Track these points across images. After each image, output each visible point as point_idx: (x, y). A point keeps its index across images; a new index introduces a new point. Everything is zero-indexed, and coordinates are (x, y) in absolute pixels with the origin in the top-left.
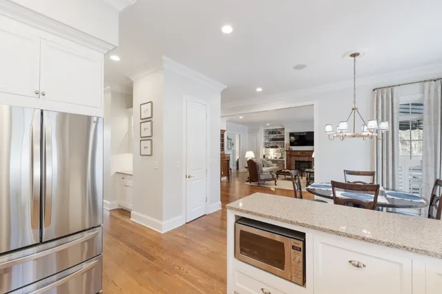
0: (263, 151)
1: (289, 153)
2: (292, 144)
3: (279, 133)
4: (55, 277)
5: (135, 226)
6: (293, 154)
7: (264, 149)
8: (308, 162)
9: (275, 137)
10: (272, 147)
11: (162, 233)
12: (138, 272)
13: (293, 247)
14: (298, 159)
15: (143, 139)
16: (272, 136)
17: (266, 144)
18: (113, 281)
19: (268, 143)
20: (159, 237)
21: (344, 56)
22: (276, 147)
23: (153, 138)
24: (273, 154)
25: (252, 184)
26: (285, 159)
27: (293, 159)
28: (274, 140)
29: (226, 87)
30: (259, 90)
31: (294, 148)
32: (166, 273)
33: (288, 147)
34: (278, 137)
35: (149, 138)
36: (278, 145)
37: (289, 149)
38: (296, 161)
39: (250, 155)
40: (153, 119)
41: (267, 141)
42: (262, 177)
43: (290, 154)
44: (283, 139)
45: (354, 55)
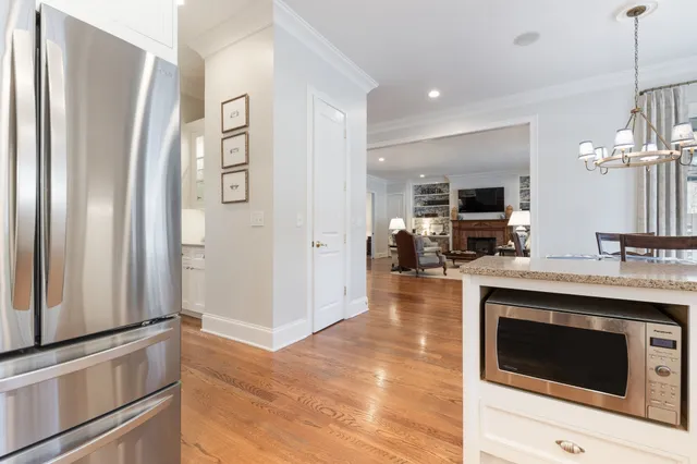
0: (412, 221)
1: (457, 225)
2: (462, 209)
3: (440, 191)
4: (56, 444)
5: (214, 340)
6: (464, 226)
7: (413, 220)
8: (488, 239)
9: (432, 199)
10: (427, 216)
11: (274, 350)
12: (249, 423)
13: (653, 342)
14: (471, 234)
15: (229, 170)
16: (427, 197)
17: (416, 210)
18: (197, 445)
19: (420, 210)
20: (268, 357)
21: (614, 16)
22: (434, 215)
23: (250, 167)
24: (427, 227)
25: (403, 273)
26: (450, 235)
27: (464, 235)
28: (429, 203)
29: (376, 85)
30: (434, 94)
31: (467, 216)
32: (307, 422)
33: (456, 214)
34: (438, 199)
35: (242, 167)
36: (437, 212)
37: (458, 217)
38: (469, 239)
39: (397, 225)
40: (250, 130)
41: (419, 206)
42: (422, 261)
43: (459, 226)
44: (447, 202)
45: (636, 12)
